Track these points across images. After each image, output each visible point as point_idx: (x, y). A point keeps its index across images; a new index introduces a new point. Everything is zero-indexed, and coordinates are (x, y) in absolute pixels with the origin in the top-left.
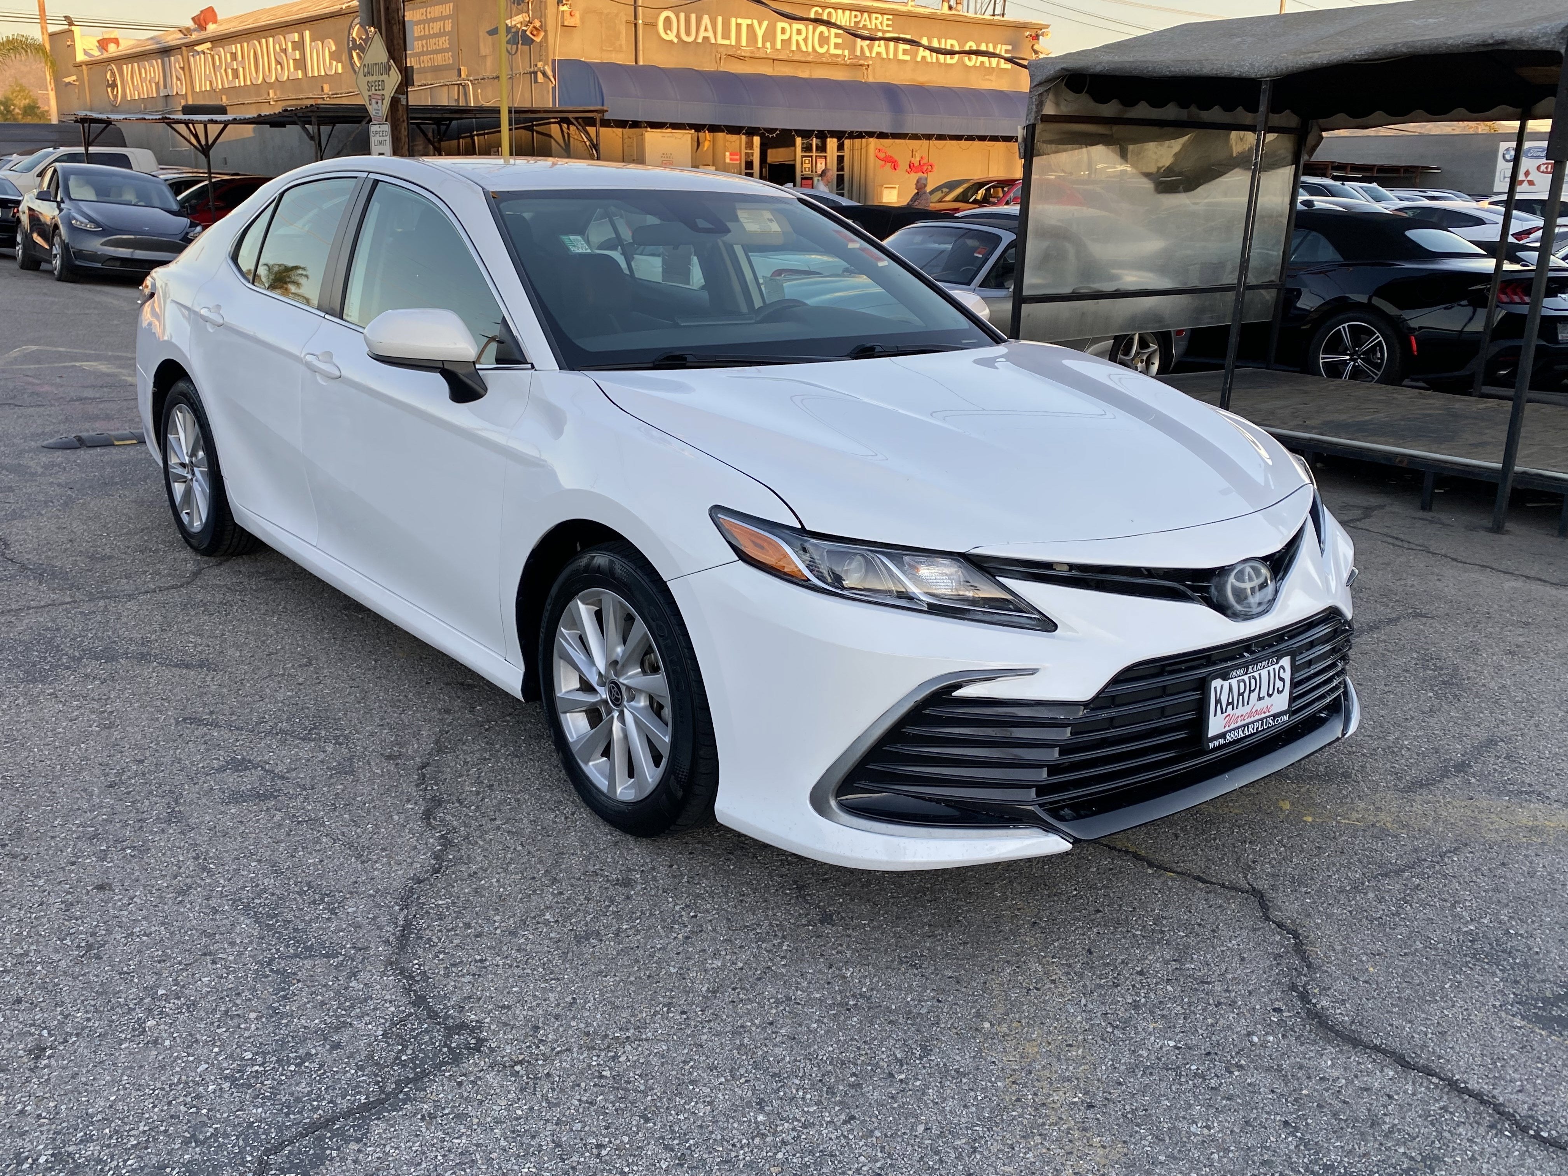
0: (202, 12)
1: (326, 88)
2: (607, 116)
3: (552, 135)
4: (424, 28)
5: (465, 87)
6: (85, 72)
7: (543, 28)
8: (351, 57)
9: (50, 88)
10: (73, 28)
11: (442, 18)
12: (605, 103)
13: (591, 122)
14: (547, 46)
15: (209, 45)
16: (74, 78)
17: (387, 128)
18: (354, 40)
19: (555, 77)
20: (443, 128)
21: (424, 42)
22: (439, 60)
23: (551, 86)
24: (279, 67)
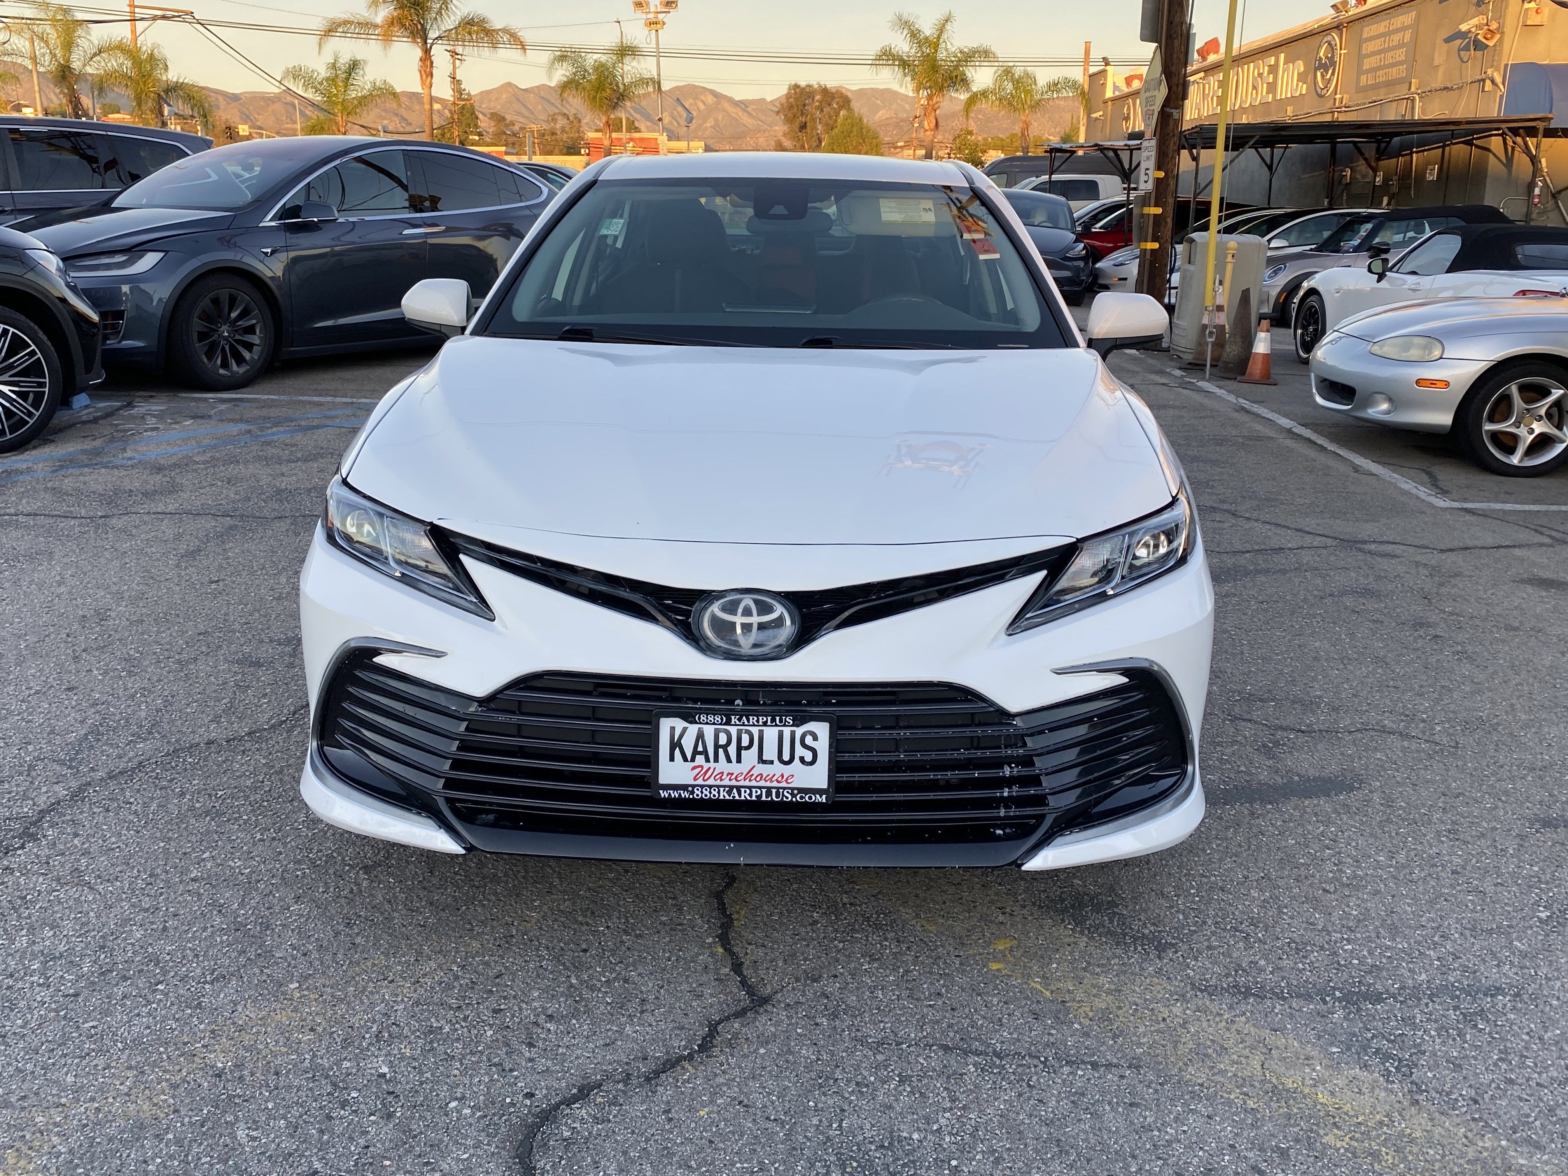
0: (1206, 43)
1: (1290, 109)
2: (1553, 125)
3: (1492, 148)
4: (1385, 42)
5: (1413, 100)
6: (1110, 108)
7: (1500, 30)
8: (1315, 77)
9: (1081, 124)
10: (1108, 68)
11: (1404, 29)
12: (1554, 110)
13: (1532, 132)
14: (1501, 50)
15: (1202, 74)
16: (1101, 113)
17: (1153, 143)
18: (1321, 59)
19: (1503, 84)
20: (1383, 145)
21: (1383, 55)
22: (1395, 73)
23: (1499, 93)
24: (1254, 92)
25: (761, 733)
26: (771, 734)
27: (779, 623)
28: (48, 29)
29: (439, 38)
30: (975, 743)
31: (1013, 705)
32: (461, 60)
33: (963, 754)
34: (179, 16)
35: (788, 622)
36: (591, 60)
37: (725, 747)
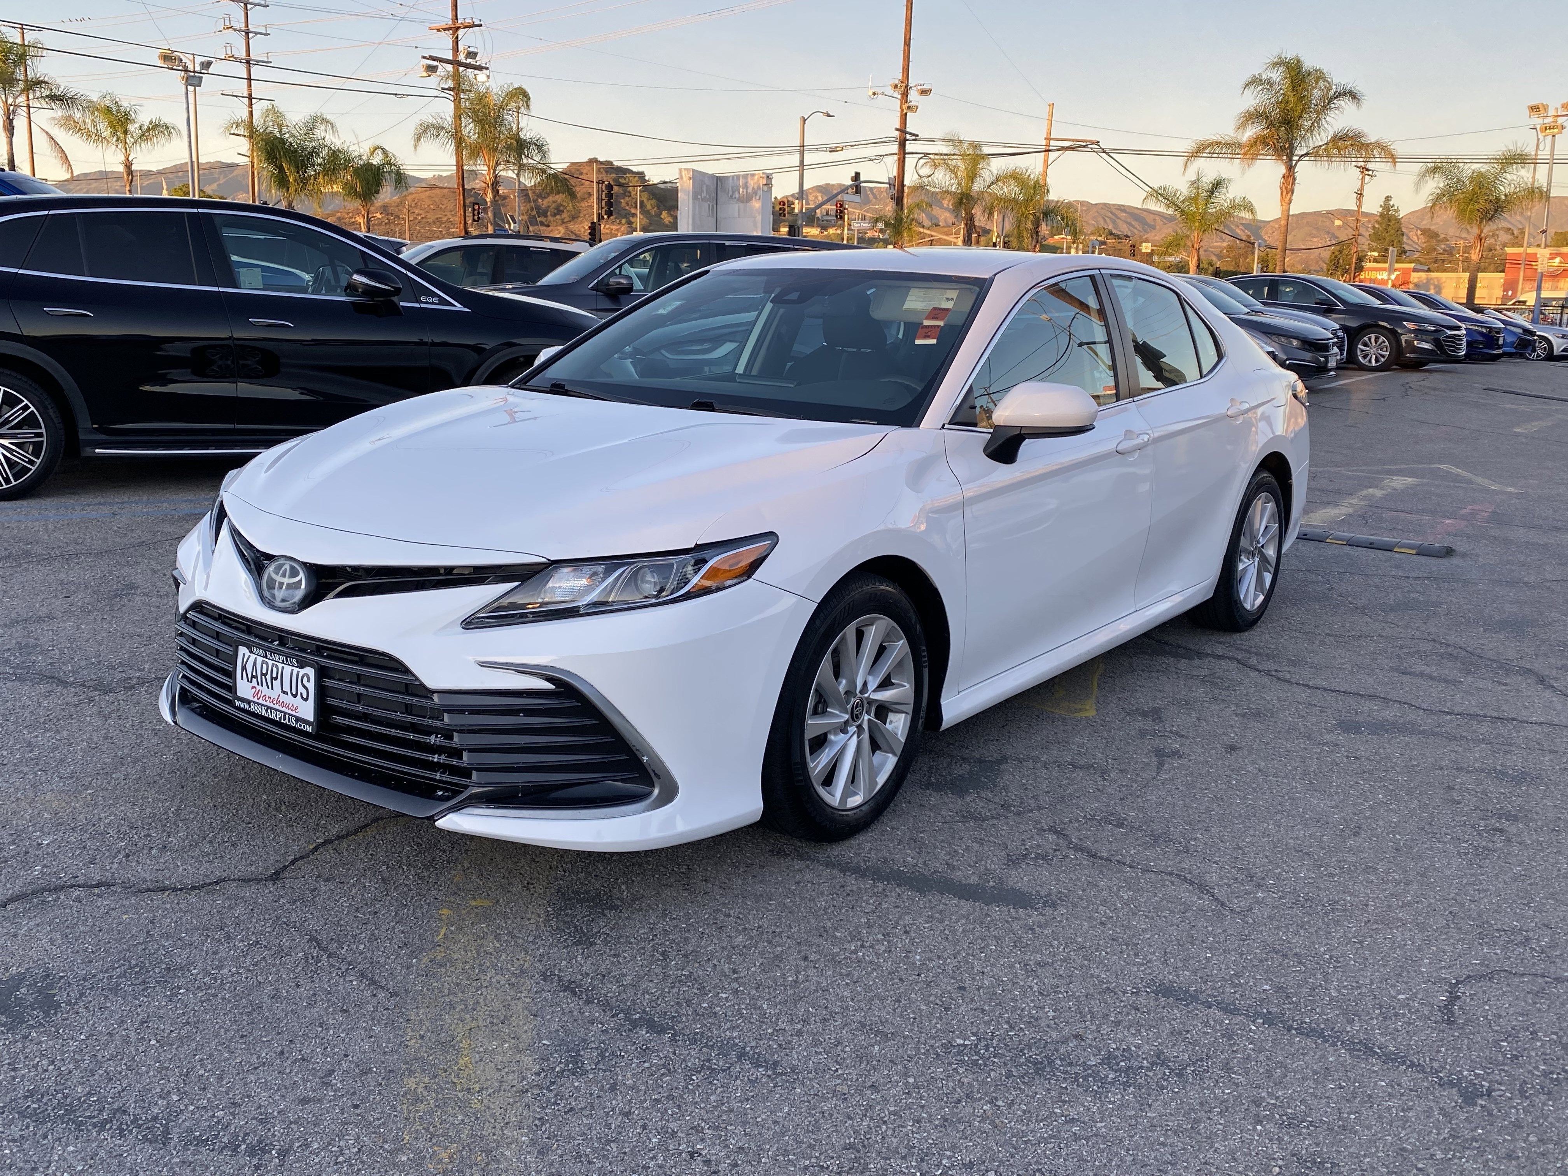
25: (283, 668)
26: (288, 669)
27: (297, 585)
28: (960, 163)
29: (1307, 154)
30: (408, 709)
31: (431, 684)
32: (1371, 176)
33: (399, 716)
34: (1084, 146)
35: (303, 586)
36: (1468, 170)
37: (266, 674)
